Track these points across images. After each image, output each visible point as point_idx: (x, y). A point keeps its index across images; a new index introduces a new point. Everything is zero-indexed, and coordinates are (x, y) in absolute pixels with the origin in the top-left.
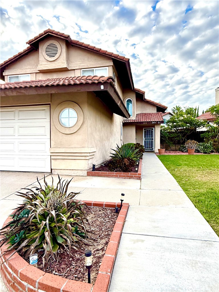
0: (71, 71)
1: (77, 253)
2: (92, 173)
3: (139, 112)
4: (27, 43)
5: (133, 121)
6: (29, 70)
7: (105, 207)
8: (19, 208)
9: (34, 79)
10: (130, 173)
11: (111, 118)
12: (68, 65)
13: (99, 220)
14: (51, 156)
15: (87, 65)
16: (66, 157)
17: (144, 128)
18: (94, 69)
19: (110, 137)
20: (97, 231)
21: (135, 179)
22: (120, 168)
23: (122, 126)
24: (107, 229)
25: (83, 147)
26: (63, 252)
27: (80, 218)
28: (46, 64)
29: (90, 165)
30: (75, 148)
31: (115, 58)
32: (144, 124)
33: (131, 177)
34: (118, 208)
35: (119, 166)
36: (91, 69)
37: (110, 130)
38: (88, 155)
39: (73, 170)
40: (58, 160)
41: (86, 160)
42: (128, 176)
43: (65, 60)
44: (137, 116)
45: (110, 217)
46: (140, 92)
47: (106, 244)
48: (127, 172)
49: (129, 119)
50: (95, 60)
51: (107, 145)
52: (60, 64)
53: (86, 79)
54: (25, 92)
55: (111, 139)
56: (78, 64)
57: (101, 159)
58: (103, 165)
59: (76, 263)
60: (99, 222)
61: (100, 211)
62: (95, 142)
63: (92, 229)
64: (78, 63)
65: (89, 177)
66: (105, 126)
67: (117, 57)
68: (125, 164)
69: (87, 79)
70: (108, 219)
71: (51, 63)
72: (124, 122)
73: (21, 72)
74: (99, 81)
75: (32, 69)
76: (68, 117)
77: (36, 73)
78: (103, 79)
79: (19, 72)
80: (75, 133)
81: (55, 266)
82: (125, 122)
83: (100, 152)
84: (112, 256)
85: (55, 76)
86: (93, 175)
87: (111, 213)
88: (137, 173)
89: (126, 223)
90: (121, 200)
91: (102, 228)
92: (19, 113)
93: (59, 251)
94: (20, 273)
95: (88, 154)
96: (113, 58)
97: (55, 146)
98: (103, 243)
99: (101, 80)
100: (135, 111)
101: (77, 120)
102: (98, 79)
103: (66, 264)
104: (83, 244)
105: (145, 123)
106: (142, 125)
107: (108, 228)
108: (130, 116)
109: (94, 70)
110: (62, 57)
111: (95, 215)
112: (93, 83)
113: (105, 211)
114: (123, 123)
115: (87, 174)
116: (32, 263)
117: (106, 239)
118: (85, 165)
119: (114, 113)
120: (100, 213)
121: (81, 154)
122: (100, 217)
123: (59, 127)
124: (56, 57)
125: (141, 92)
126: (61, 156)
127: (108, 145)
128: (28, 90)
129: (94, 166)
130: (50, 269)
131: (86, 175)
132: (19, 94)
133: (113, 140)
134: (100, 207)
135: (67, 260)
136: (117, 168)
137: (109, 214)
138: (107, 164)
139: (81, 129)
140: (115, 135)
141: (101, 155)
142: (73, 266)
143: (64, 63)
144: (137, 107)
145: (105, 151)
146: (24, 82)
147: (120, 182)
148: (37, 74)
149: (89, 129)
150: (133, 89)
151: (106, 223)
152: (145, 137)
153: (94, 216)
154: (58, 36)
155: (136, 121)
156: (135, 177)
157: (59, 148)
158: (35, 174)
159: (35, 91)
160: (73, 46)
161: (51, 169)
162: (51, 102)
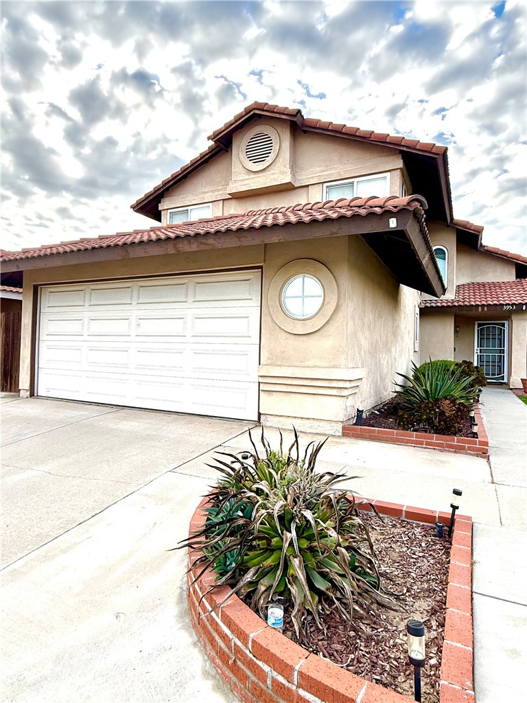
0: (301, 189)
1: (363, 622)
2: (355, 430)
3: (464, 280)
4: (209, 138)
5: (449, 304)
6: (211, 194)
7: (406, 517)
8: (213, 494)
9: (219, 214)
10: (456, 438)
11: (394, 297)
12: (295, 176)
13: (397, 550)
14: (259, 383)
15: (339, 174)
16: (294, 387)
17: (476, 323)
18: (355, 180)
19: (392, 342)
20: (399, 577)
21: (470, 454)
22: (429, 424)
23: (418, 316)
24: (424, 576)
25: (334, 367)
26: (331, 613)
27: (355, 538)
28: (245, 180)
29: (348, 409)
30: (315, 367)
31: (409, 150)
32: (480, 310)
33: (458, 450)
34: (442, 527)
35: (426, 419)
36: (347, 182)
37: (393, 327)
38: (347, 385)
39: (308, 419)
40: (274, 393)
41: (341, 398)
42: (452, 446)
43: (288, 166)
44: (458, 292)
45: (423, 544)
46: (470, 229)
47: (432, 614)
48: (449, 435)
49: (443, 297)
50: (359, 158)
51: (385, 364)
52: (275, 176)
53: (349, 206)
54: (214, 242)
55: (393, 349)
56: (316, 173)
57: (372, 398)
58: (376, 412)
59: (367, 646)
60: (397, 555)
61: (394, 526)
62: (359, 353)
63: (383, 568)
64: (318, 169)
65: (346, 440)
66: (382, 317)
67: (414, 145)
68: (442, 413)
69: (351, 204)
70: (420, 550)
71: (257, 175)
72: (423, 306)
73: (194, 199)
74: (386, 209)
75: (217, 193)
76: (301, 295)
77: (224, 200)
78: (395, 204)
79: (190, 201)
80: (317, 333)
81: (320, 643)
82: (427, 307)
83: (370, 380)
84: (466, 647)
85: (264, 205)
86: (358, 435)
87: (425, 535)
88: (477, 440)
89: (477, 568)
90: (452, 506)
91: (410, 570)
92: (195, 289)
93: (320, 607)
94: (254, 641)
95: (348, 382)
96: (405, 149)
97: (269, 362)
98: (422, 610)
99: (390, 205)
100: (455, 278)
101: (323, 303)
102: (382, 203)
103: (343, 642)
104: (373, 602)
105: (483, 309)
106: (473, 313)
107: (427, 573)
108: (444, 290)
109: (355, 183)
110: (280, 160)
111: (382, 534)
112: (372, 215)
113: (408, 529)
114: (420, 309)
115: (343, 433)
116: (273, 624)
117: (430, 600)
118: (339, 410)
119: (401, 285)
120: (396, 531)
121: (331, 382)
122: (398, 541)
123: (280, 319)
124: (269, 161)
125: (472, 228)
126: (281, 386)
127: (387, 363)
128: (223, 238)
129: (360, 412)
130: (311, 647)
131: (340, 434)
132: (202, 247)
133: (398, 350)
134: (392, 516)
135: (344, 634)
136: (419, 421)
137: (420, 537)
138: (385, 410)
139: (331, 322)
140: (402, 338)
141: (372, 387)
142: (362, 651)
143: (286, 173)
144: (459, 269)
145: (381, 377)
146: (201, 222)
147: (430, 458)
148: (225, 202)
149: (350, 323)
150: (449, 221)
151: (415, 559)
152: (480, 345)
153: (382, 537)
154: (274, 115)
155: (456, 304)
156: (470, 448)
157: (280, 366)
158: (224, 423)
159: (237, 239)
160: (305, 132)
161: (260, 414)
162: (264, 262)
